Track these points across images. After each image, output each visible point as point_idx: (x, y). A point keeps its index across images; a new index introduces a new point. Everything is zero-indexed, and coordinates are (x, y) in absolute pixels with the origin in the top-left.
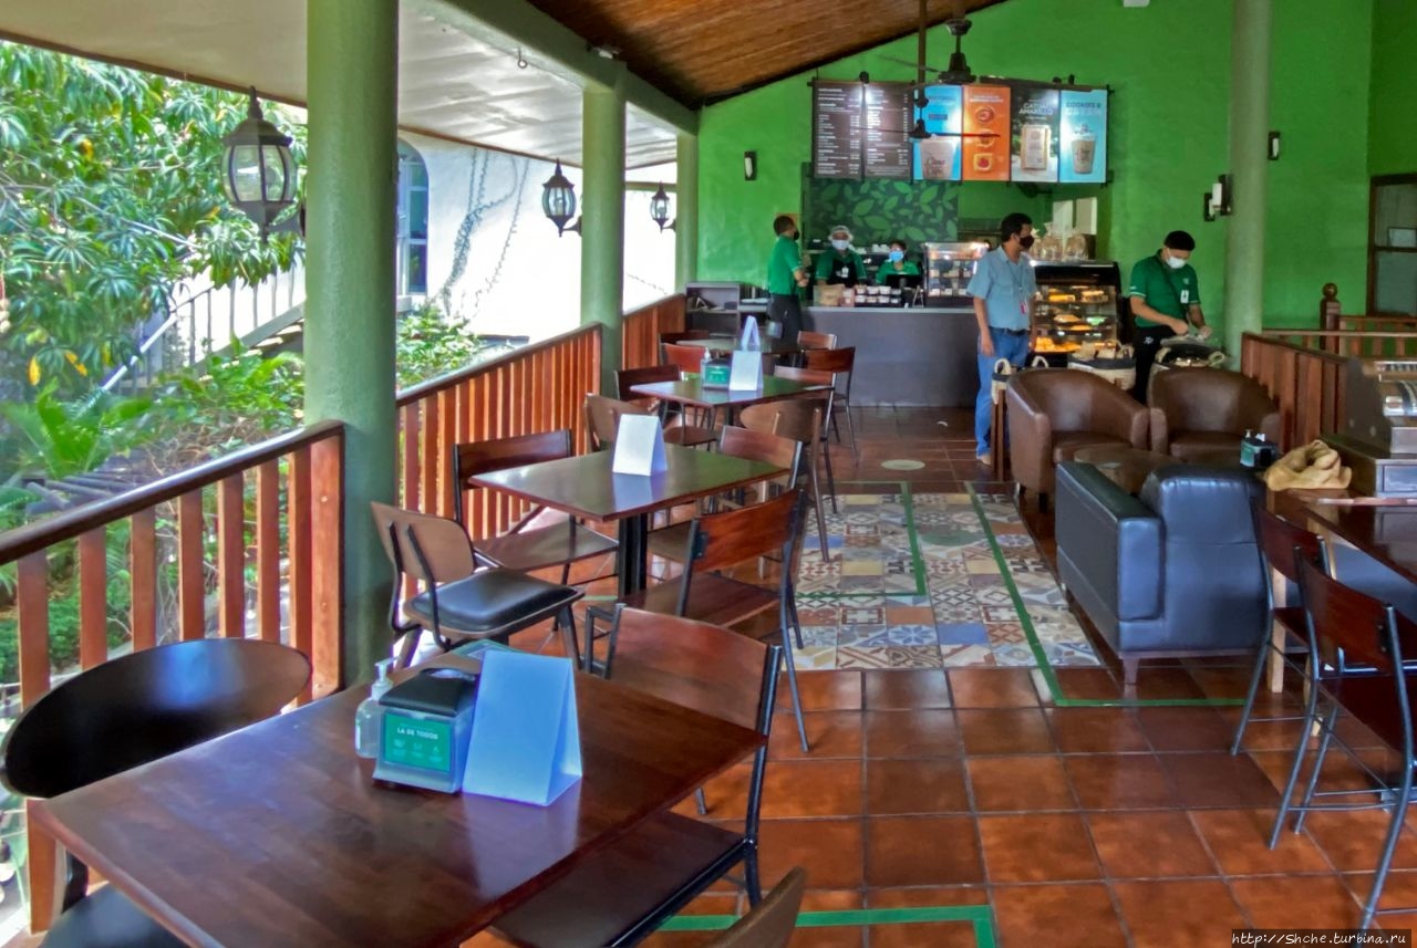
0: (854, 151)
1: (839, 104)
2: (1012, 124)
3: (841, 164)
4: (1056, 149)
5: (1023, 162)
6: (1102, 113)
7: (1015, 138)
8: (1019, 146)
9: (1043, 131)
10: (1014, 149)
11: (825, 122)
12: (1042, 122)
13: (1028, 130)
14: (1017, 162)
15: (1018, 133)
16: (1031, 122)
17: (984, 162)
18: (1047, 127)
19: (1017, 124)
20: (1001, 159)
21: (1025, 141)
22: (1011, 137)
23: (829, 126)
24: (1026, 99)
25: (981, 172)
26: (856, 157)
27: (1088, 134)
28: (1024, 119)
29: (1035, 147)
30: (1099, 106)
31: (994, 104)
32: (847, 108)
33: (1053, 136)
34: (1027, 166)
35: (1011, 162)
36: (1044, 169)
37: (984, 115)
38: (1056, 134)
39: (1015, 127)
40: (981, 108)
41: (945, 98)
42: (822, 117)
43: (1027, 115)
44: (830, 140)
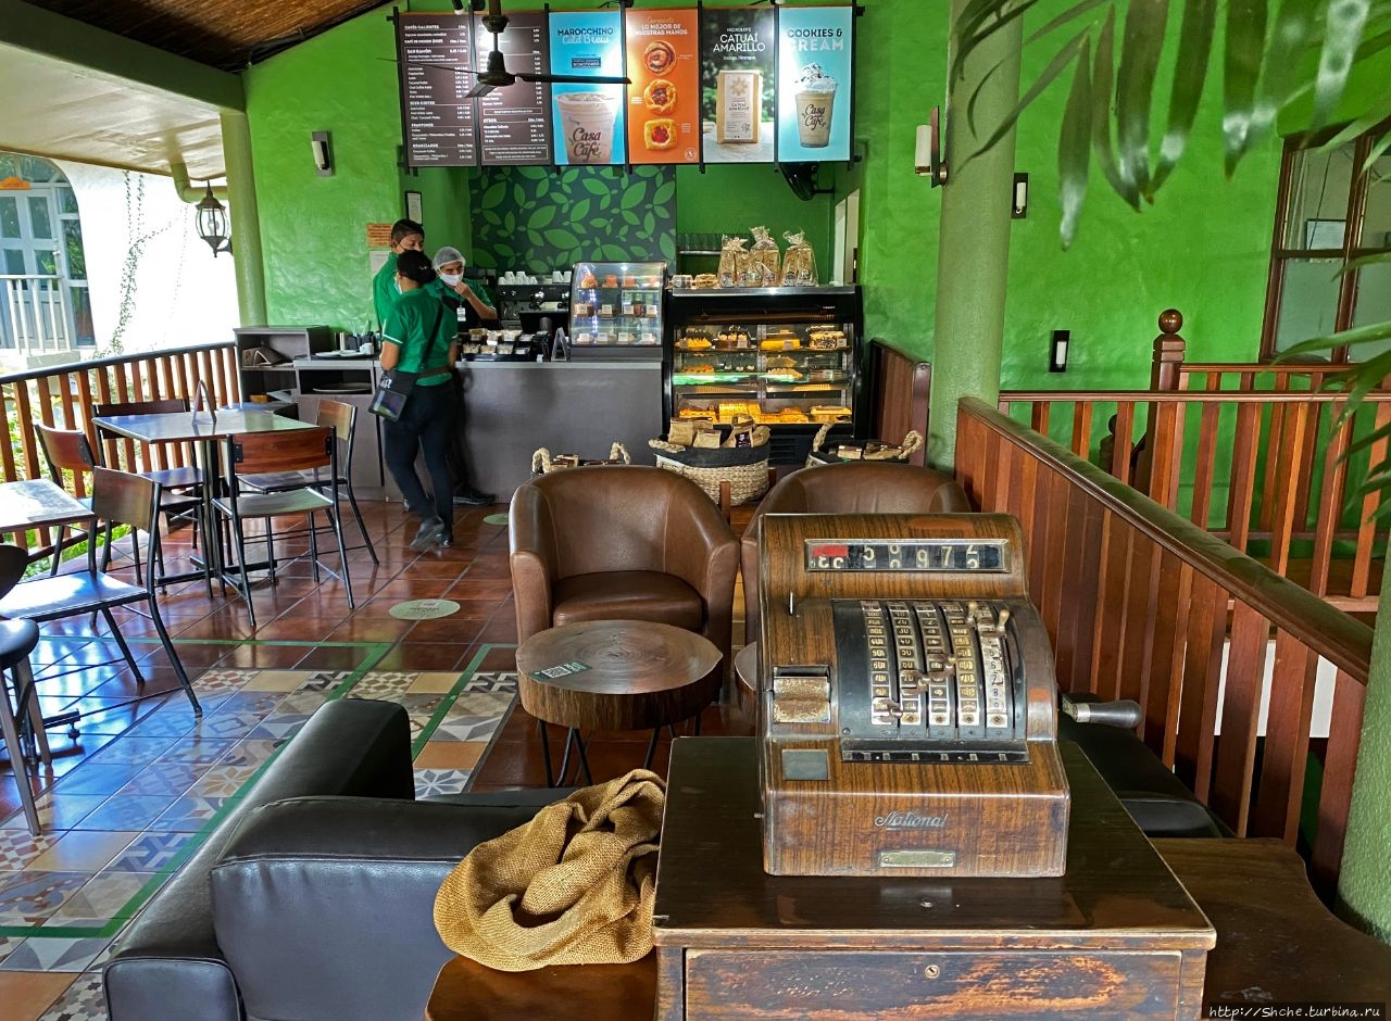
0: (464, 123)
1: (436, 50)
2: (702, 69)
3: (447, 146)
4: (772, 110)
5: (720, 133)
6: (844, 44)
7: (707, 91)
8: (713, 103)
9: (750, 79)
10: (706, 111)
11: (419, 78)
12: (748, 65)
13: (727, 77)
14: (711, 130)
15: (712, 83)
16: (731, 65)
17: (659, 134)
18: (757, 71)
19: (710, 70)
20: (686, 128)
21: (723, 96)
22: (701, 92)
23: (425, 85)
24: (724, 27)
25: (655, 150)
26: (469, 132)
27: (821, 81)
28: (721, 61)
29: (738, 107)
30: (839, 33)
31: (674, 39)
32: (449, 55)
33: (766, 87)
34: (728, 137)
35: (701, 132)
36: (753, 142)
37: (657, 57)
38: (772, 83)
39: (707, 75)
40: (653, 45)
41: (597, 32)
42: (414, 73)
43: (725, 53)
44: (428, 108)
